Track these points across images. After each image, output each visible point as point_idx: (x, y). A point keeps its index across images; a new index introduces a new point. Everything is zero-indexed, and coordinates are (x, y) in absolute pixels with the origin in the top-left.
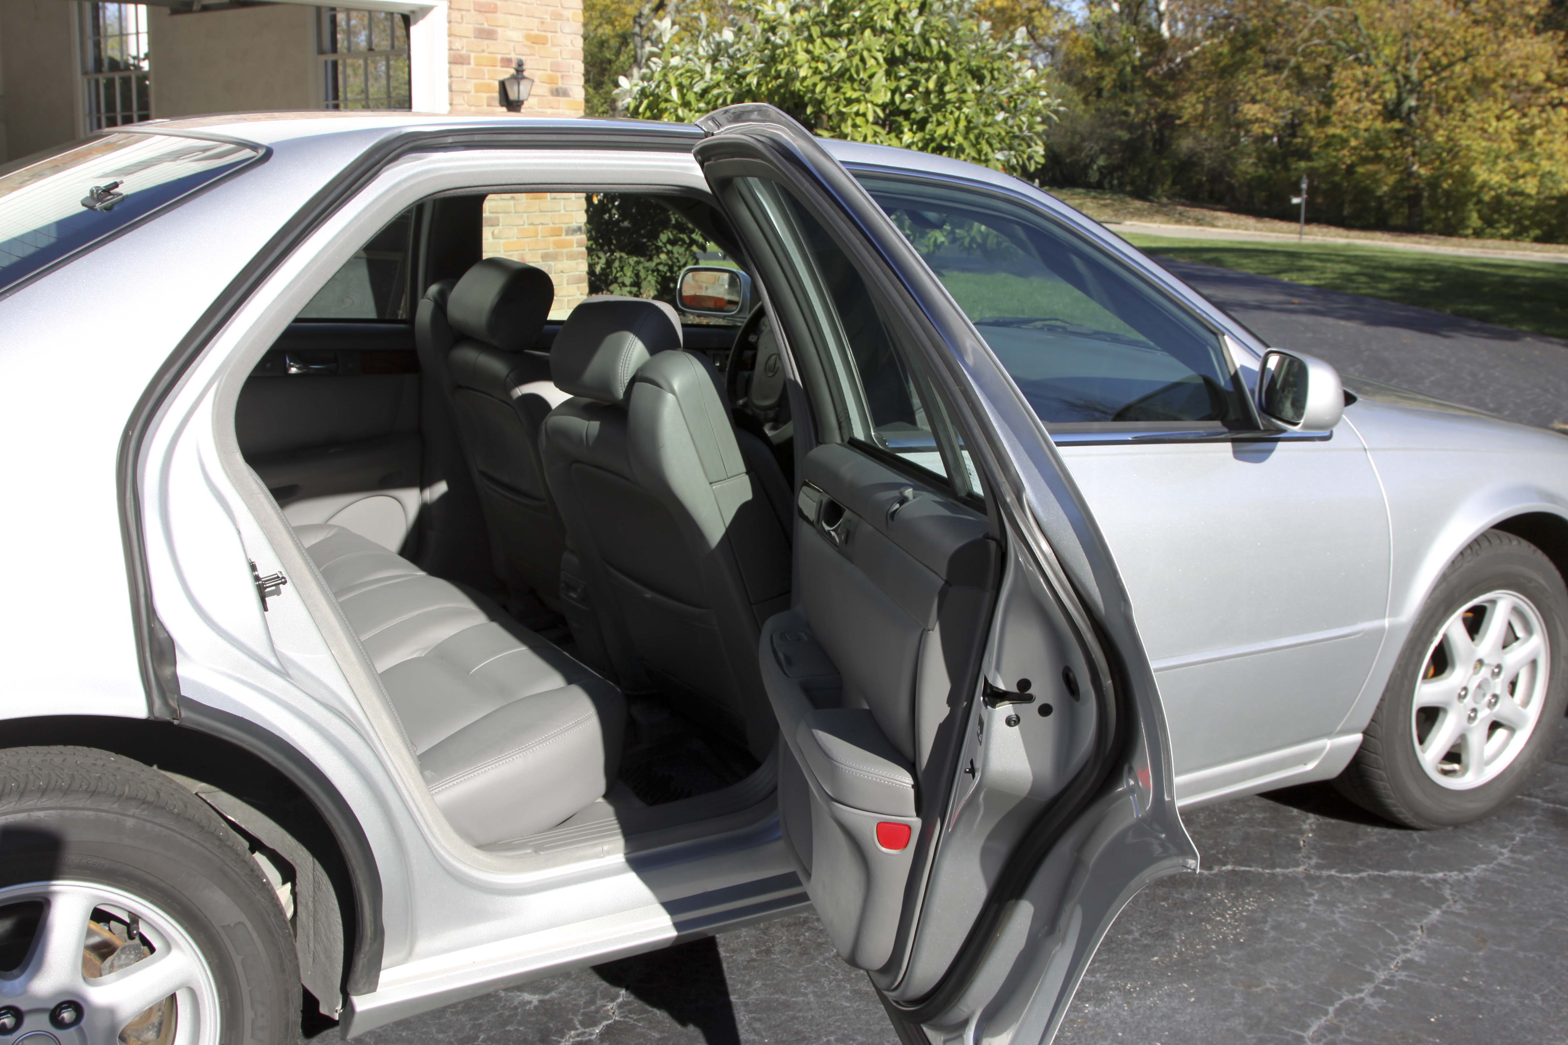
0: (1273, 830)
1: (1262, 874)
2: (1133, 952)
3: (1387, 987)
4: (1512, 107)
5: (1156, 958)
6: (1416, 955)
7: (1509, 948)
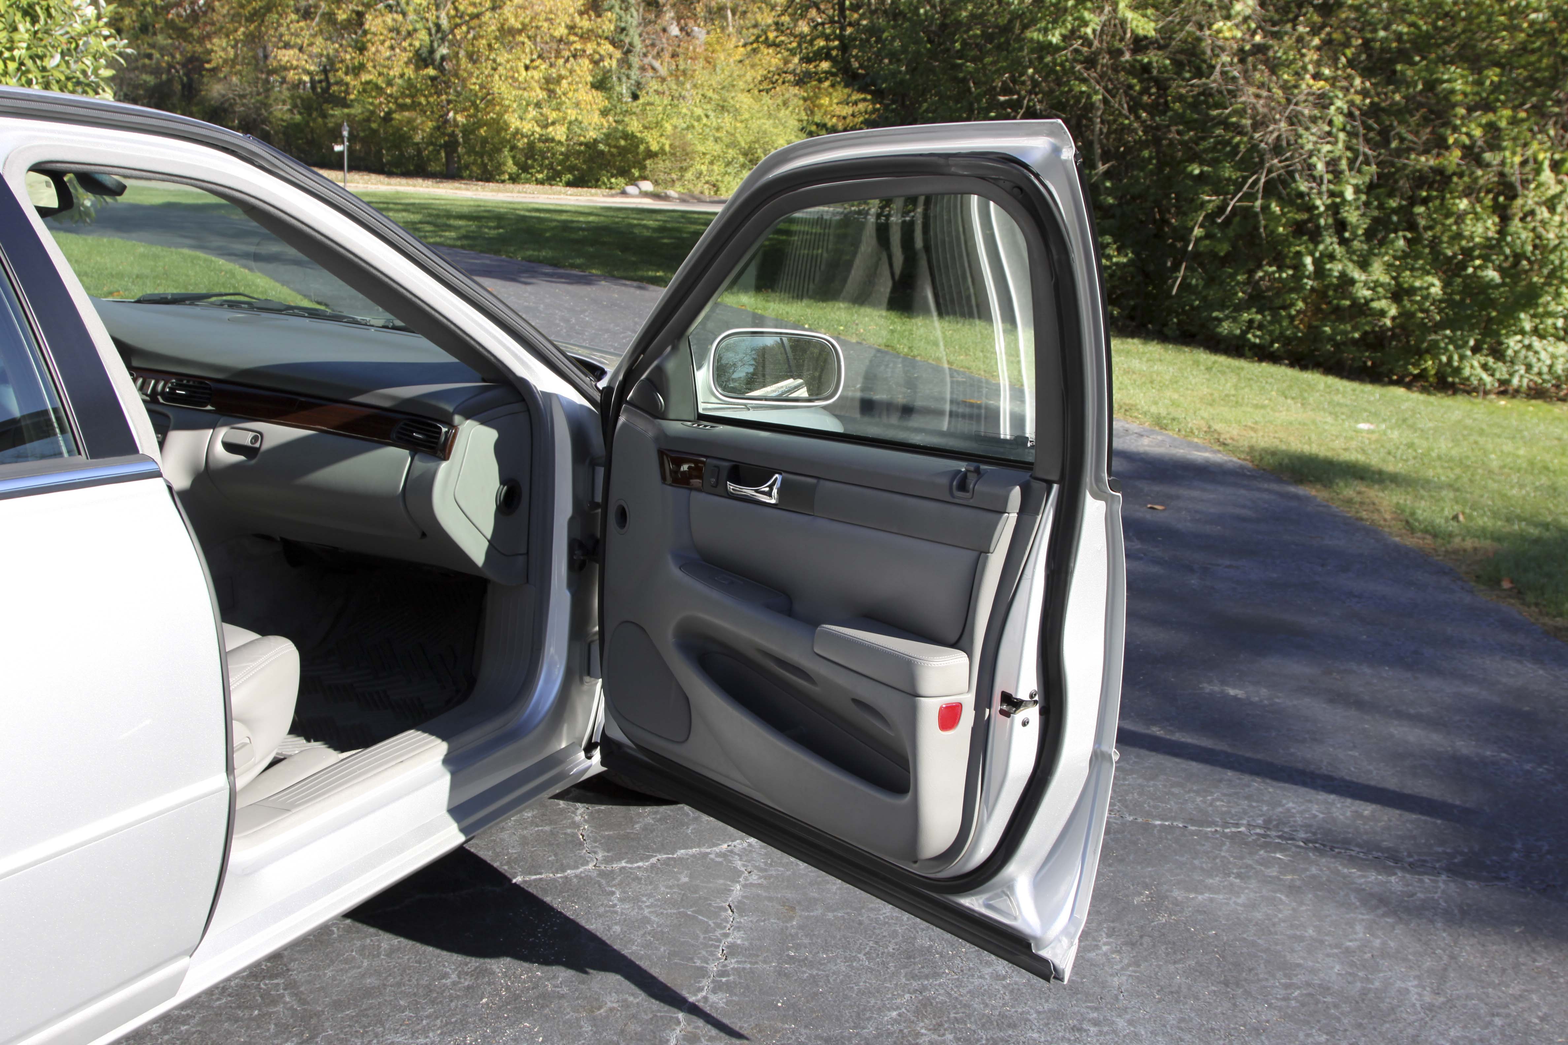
0: (547, 828)
1: (555, 880)
2: (458, 997)
3: (724, 980)
4: (540, 57)
5: (484, 1000)
6: (737, 938)
7: (818, 912)
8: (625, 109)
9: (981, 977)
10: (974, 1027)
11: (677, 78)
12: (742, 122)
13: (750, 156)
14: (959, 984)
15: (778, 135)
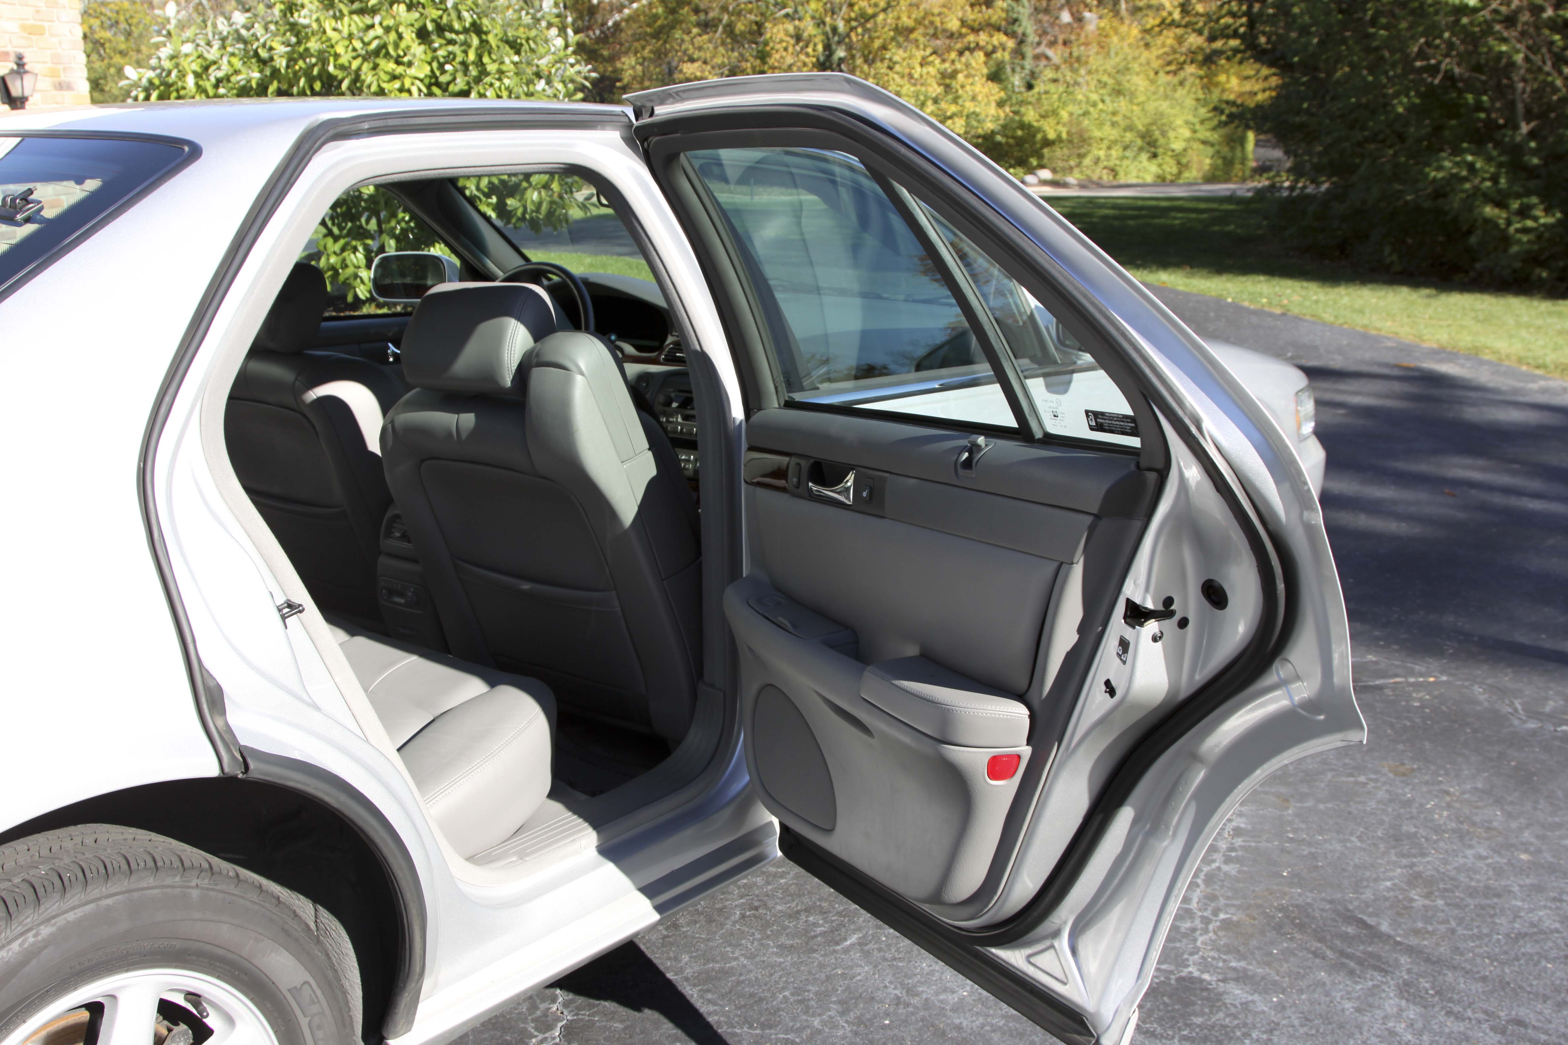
3: (1233, 854)
4: (934, 53)
7: (1310, 803)
8: (1020, 98)
9: (1465, 857)
10: (1462, 895)
11: (1071, 65)
12: (1138, 105)
13: (1148, 139)
14: (1445, 862)
15: (1175, 116)
